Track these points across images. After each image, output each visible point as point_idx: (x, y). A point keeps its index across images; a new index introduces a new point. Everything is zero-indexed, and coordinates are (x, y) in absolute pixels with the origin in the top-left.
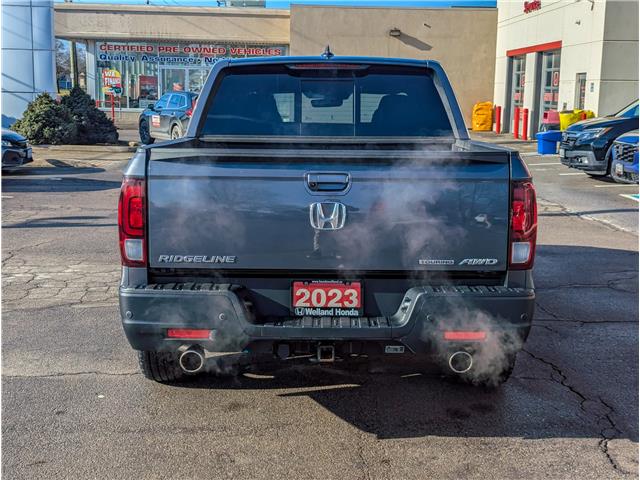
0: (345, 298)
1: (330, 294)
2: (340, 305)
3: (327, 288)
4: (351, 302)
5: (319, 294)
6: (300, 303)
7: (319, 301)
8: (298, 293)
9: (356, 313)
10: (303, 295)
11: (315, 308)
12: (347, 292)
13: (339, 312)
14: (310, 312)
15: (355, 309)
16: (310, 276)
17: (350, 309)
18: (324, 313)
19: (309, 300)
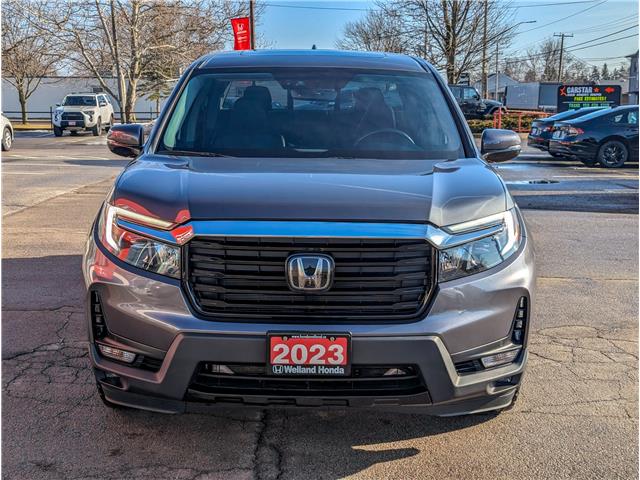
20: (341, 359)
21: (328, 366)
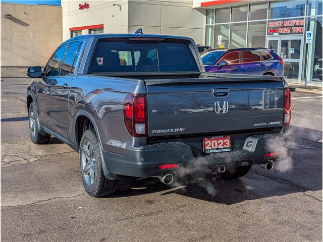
0: (225, 144)
1: (219, 142)
2: (223, 147)
3: (217, 140)
4: (227, 145)
5: (214, 143)
6: (207, 148)
7: (214, 146)
8: (206, 143)
9: (229, 150)
10: (208, 144)
11: (213, 149)
12: (225, 141)
13: (223, 150)
14: (211, 151)
15: (229, 148)
16: (210, 135)
17: (227, 148)
18: (217, 151)
19: (211, 146)
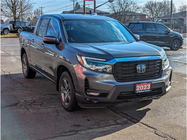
20: (149, 88)
21: (147, 90)
